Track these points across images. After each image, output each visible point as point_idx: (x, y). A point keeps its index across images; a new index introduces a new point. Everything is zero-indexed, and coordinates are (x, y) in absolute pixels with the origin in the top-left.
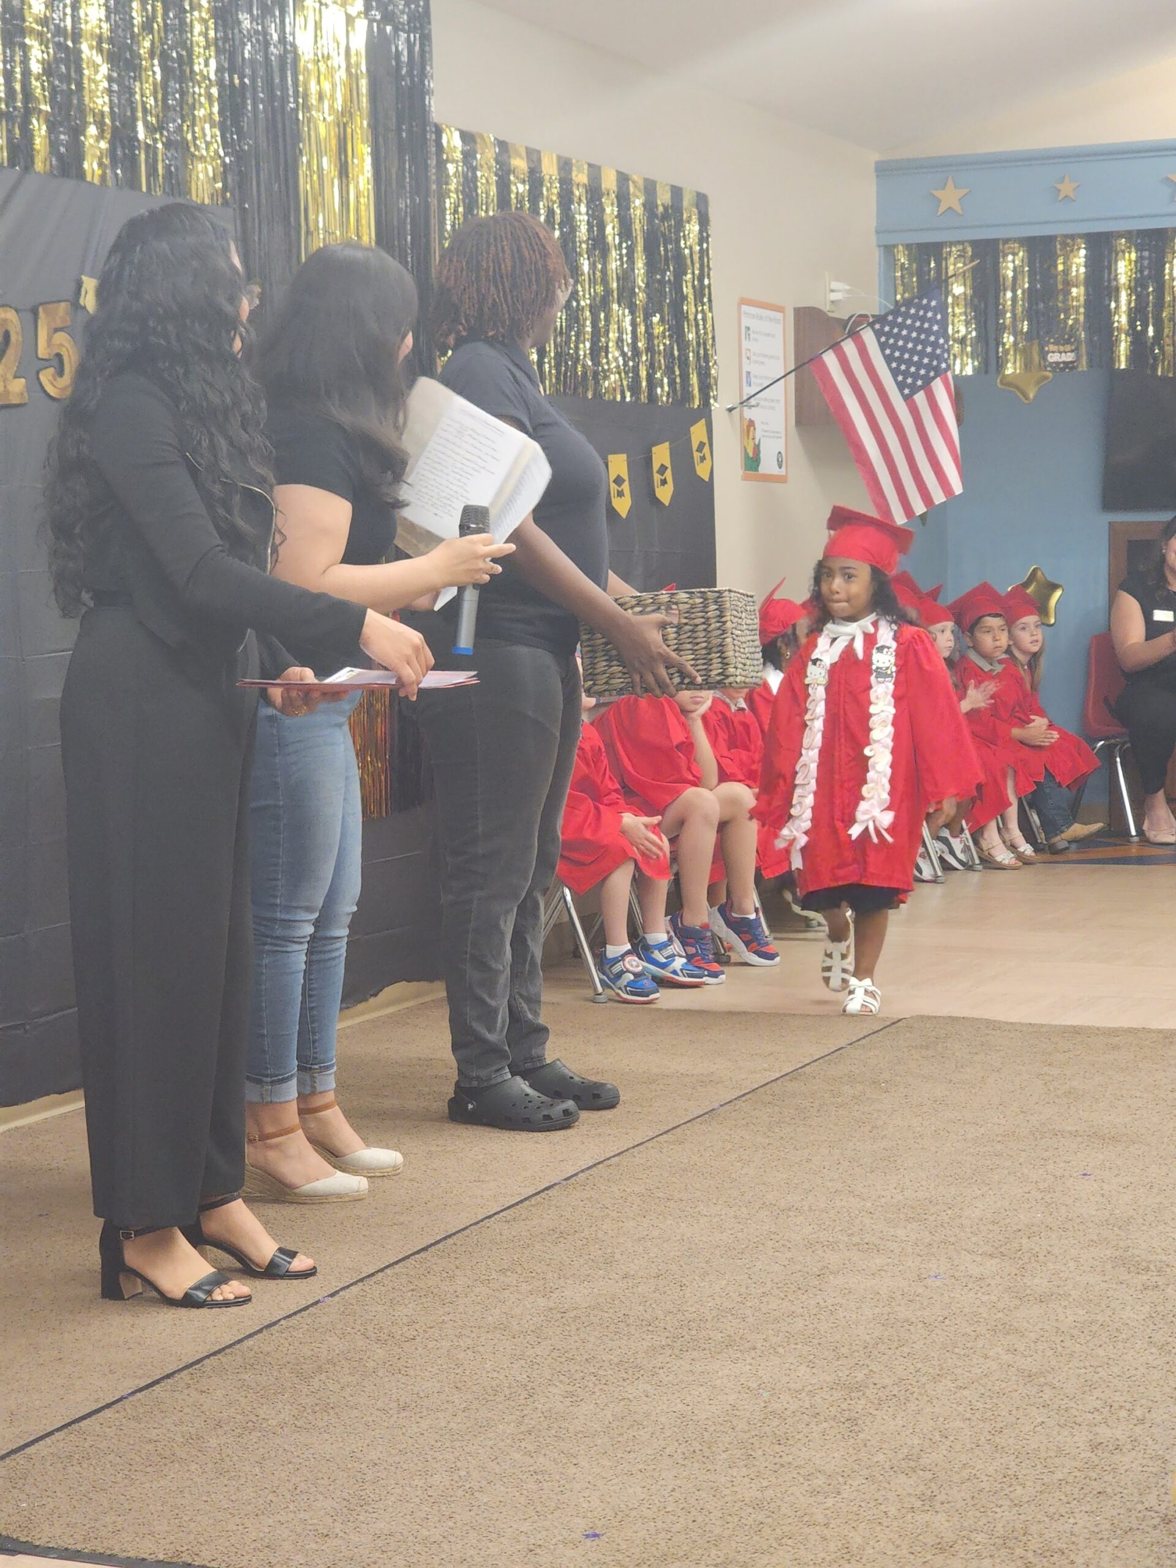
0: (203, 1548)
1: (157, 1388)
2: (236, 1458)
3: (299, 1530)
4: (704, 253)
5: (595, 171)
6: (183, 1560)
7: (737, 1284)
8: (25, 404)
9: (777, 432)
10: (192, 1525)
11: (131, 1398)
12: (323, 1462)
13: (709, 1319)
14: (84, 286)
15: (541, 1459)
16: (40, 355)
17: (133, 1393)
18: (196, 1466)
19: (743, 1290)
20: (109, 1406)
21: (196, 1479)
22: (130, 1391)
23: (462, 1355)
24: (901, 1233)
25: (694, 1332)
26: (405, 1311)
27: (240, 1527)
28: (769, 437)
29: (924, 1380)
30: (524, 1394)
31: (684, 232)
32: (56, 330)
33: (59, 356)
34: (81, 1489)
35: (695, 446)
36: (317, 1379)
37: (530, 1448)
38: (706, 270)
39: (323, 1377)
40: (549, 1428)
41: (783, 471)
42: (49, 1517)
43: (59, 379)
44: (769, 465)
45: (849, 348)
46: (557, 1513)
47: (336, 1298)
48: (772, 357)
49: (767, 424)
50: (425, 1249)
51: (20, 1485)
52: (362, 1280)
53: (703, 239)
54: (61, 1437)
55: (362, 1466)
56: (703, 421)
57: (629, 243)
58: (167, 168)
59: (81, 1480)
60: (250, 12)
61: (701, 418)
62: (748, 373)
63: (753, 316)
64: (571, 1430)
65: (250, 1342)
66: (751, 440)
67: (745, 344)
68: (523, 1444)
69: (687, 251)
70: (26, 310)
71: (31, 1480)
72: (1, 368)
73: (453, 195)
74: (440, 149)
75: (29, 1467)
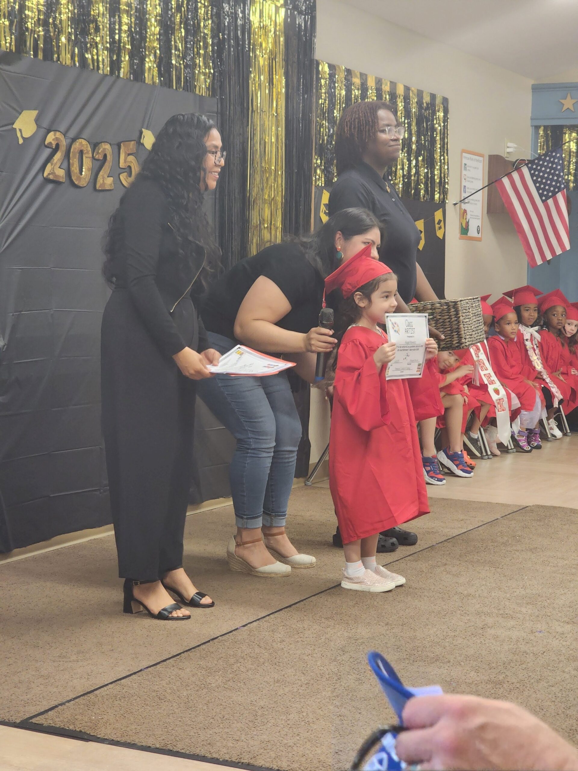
0: (178, 743)
1: (158, 666)
2: (195, 701)
3: (225, 737)
4: (445, 127)
5: (393, 85)
6: (168, 748)
7: (442, 631)
8: (113, 190)
9: (478, 216)
10: (174, 732)
11: (145, 670)
12: (237, 705)
13: (428, 646)
14: (143, 134)
15: (343, 710)
16: (121, 167)
17: (147, 668)
18: (176, 704)
19: (445, 633)
20: (135, 673)
21: (176, 710)
22: (145, 667)
23: (306, 658)
24: (524, 610)
25: (420, 653)
26: (280, 636)
27: (196, 734)
28: (474, 218)
29: (532, 681)
30: (336, 678)
31: (436, 116)
32: (129, 155)
33: (130, 167)
34: (121, 711)
35: (436, 222)
36: (235, 666)
37: (337, 704)
38: (446, 135)
39: (239, 664)
40: (347, 695)
41: (480, 236)
42: (105, 724)
43: (129, 178)
44: (473, 232)
45: (515, 175)
46: (350, 736)
47: (246, 628)
48: (477, 179)
49: (473, 212)
50: (290, 606)
51: (91, 709)
52: (258, 620)
53: (445, 119)
54: (112, 687)
55: (256, 708)
56: (441, 210)
57: (409, 121)
58: (185, 78)
59: (120, 708)
60: (229, 4)
61: (440, 208)
62: (465, 186)
63: (468, 159)
64: (358, 696)
65: (203, 647)
66: (464, 220)
67: (464, 172)
68: (334, 702)
69: (437, 126)
70: (114, 144)
71: (97, 706)
72: (101, 173)
73: (323, 95)
74: (318, 72)
75: (96, 700)
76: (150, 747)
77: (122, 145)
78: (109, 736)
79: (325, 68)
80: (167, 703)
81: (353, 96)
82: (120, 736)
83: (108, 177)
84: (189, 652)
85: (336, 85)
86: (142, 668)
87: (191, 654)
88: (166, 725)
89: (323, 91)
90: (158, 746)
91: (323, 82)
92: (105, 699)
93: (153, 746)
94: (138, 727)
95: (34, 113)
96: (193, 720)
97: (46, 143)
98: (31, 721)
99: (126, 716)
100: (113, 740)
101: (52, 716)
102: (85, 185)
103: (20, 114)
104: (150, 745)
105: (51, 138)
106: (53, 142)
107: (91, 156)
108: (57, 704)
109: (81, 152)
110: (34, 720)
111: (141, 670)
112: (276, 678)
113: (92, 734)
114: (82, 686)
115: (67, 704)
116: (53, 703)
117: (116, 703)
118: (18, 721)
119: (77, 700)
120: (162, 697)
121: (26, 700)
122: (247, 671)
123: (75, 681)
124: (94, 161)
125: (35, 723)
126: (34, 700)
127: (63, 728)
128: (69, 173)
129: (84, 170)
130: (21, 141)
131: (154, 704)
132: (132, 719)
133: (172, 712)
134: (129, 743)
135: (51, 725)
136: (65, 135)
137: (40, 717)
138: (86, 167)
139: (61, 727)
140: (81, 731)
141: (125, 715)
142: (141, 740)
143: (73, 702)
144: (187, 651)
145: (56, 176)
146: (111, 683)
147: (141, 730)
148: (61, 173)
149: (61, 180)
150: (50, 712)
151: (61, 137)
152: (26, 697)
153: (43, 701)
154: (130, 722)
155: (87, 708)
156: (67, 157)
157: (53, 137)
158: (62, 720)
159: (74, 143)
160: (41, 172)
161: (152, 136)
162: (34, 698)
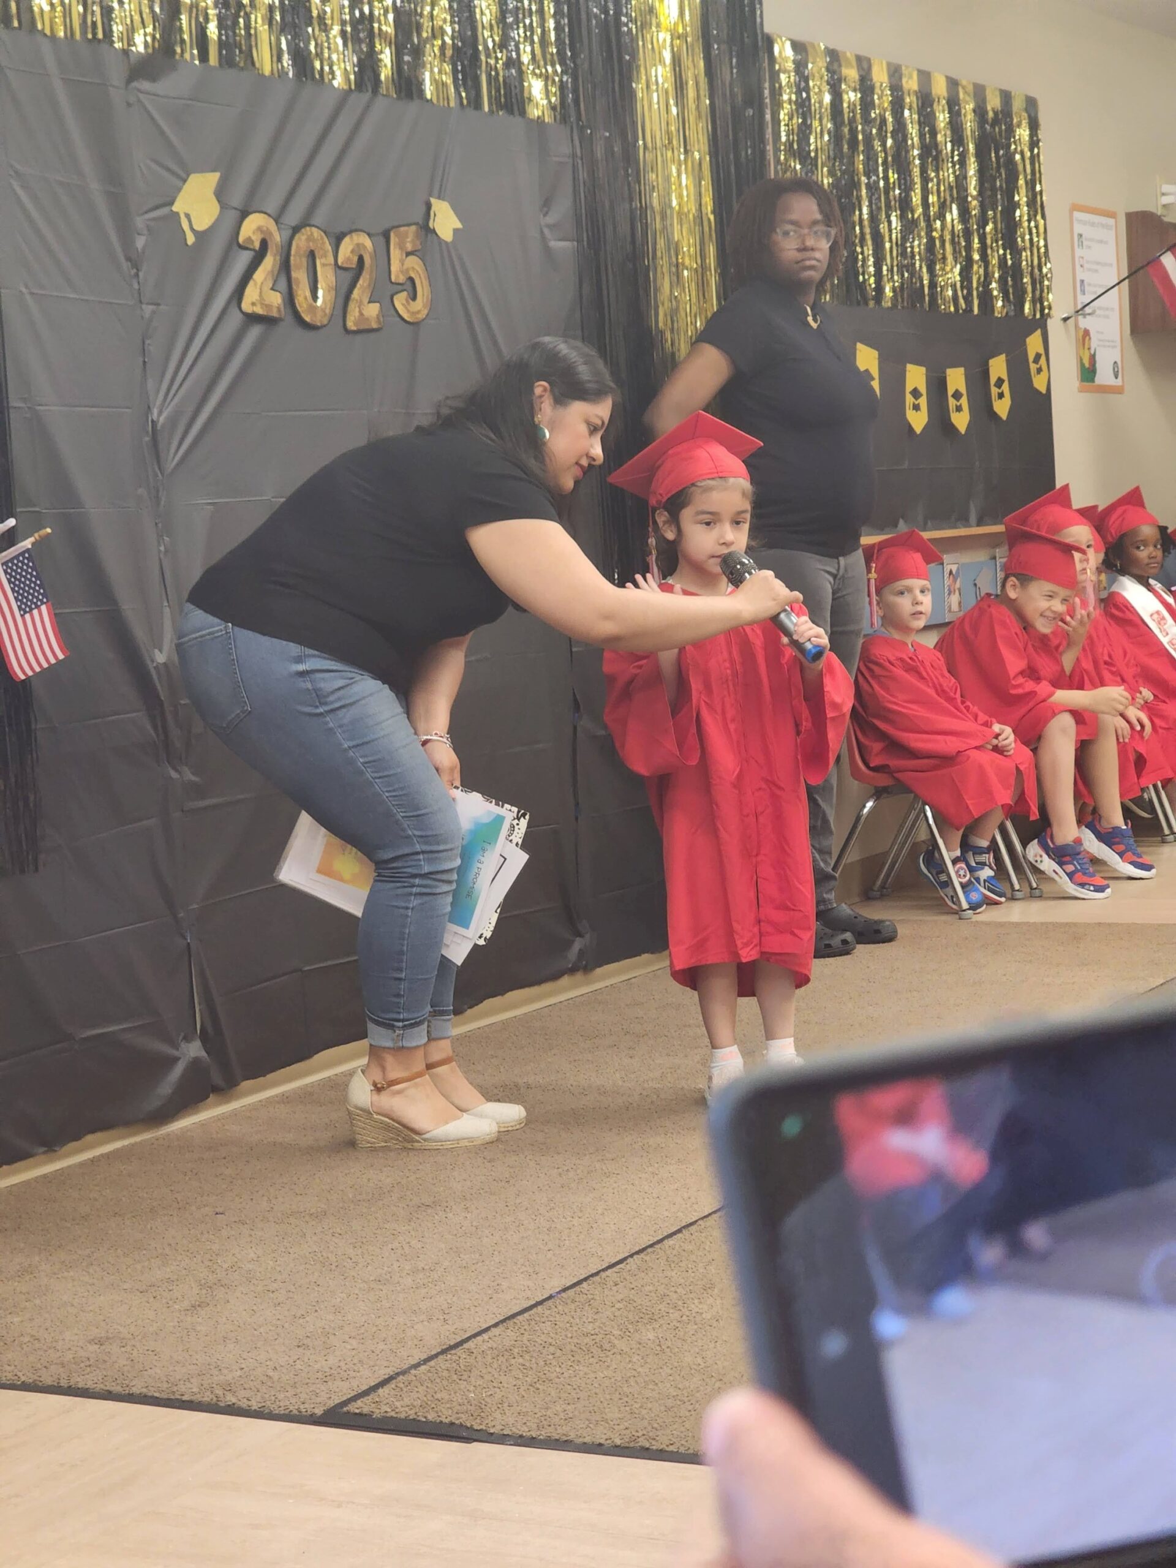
0: (658, 1433)
1: (585, 1285)
4: (1034, 159)
5: (925, 77)
6: (640, 1444)
8: (381, 328)
9: (1113, 341)
10: (644, 1412)
11: (561, 1296)
14: (433, 209)
16: (394, 280)
17: (564, 1290)
18: (637, 1357)
20: (540, 1303)
21: (640, 1369)
22: (558, 1290)
28: (1104, 346)
31: (1014, 137)
32: (408, 254)
33: (411, 280)
34: (527, 1379)
35: (1031, 357)
38: (1038, 175)
41: (1119, 382)
42: (500, 1406)
43: (411, 301)
44: (1105, 375)
48: (1105, 265)
49: (1102, 333)
51: (465, 1377)
53: (1034, 143)
54: (497, 1334)
56: (1039, 332)
57: (961, 149)
58: (507, 87)
59: (525, 1371)
61: (1036, 330)
62: (1082, 281)
63: (1084, 223)
65: (670, 1242)
66: (1087, 351)
67: (1079, 252)
69: (1018, 157)
70: (378, 234)
71: (475, 1372)
72: (356, 294)
73: (785, 105)
74: (772, 59)
75: (471, 1360)
76: (600, 1445)
77: (392, 235)
78: (513, 1429)
79: (784, 51)
80: (619, 1357)
81: (845, 105)
82: (534, 1426)
83: (369, 302)
84: (642, 1255)
85: (811, 84)
86: (553, 1292)
87: (647, 1258)
88: (626, 1399)
89: (785, 97)
90: (618, 1442)
91: (783, 78)
92: (489, 1359)
93: (608, 1442)
94: (569, 1407)
95: (213, 178)
96: (680, 1386)
97: (241, 240)
98: (345, 1409)
99: (540, 1387)
100: (521, 1436)
101: (387, 1396)
102: (325, 322)
103: (185, 181)
104: (602, 1441)
105: (252, 227)
106: (254, 238)
107: (331, 260)
108: (392, 1373)
109: (312, 255)
110: (353, 1408)
111: (550, 1297)
113: (476, 1427)
114: (434, 1335)
115: (413, 1372)
116: (382, 1372)
117: (513, 1361)
118: (319, 1411)
119: (432, 1363)
120: (607, 1346)
121: (327, 1370)
123: (419, 1327)
124: (339, 272)
125: (356, 1414)
126: (344, 1368)
127: (414, 1419)
128: (290, 299)
129: (320, 293)
130: (191, 239)
131: (591, 1360)
132: (553, 1393)
133: (634, 1373)
134: (557, 1440)
135: (388, 1415)
136: (277, 222)
137: (365, 1399)
138: (324, 285)
139: (411, 1417)
140: (452, 1424)
141: (538, 1385)
142: (580, 1431)
143: (423, 1367)
144: (638, 1253)
145: (268, 307)
146: (496, 1325)
147: (576, 1413)
148: (276, 299)
149: (275, 314)
150: (380, 1391)
151: (271, 225)
152: (324, 1362)
153: (361, 1369)
154: (548, 1399)
155: (455, 1377)
156: (285, 266)
157: (254, 226)
158: (409, 1403)
159: (297, 237)
160: (234, 303)
161: (452, 213)
162: (342, 1364)
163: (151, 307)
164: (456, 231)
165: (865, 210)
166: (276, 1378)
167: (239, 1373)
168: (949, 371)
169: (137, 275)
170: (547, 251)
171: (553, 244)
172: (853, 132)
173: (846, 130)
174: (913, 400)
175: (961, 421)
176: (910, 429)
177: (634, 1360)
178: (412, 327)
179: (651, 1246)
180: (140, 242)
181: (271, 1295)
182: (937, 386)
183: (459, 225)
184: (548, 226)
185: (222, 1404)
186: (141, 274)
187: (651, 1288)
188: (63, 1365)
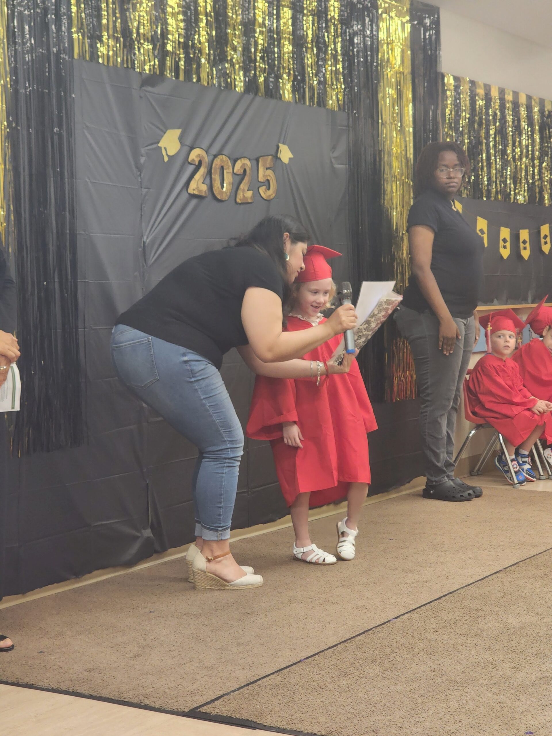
1: (316, 657)
2: (356, 690)
3: (388, 724)
5: (516, 94)
8: (253, 202)
10: (337, 719)
11: (304, 661)
14: (280, 148)
16: (260, 180)
20: (295, 664)
23: (460, 647)
27: (360, 721)
30: (491, 666)
32: (267, 169)
33: (268, 181)
34: (284, 700)
36: (391, 656)
39: (395, 655)
42: (270, 713)
43: (268, 191)
47: (398, 619)
51: (256, 698)
52: (410, 612)
54: (273, 677)
55: (416, 696)
57: (532, 128)
58: (318, 94)
65: (359, 638)
70: (253, 159)
71: (261, 696)
72: (242, 186)
73: (449, 106)
74: (444, 84)
75: (260, 690)
76: (315, 734)
77: (260, 160)
78: (276, 724)
79: (449, 80)
80: (328, 692)
81: (477, 106)
82: (285, 724)
83: (248, 190)
84: (345, 643)
85: (462, 96)
86: (302, 658)
87: (347, 645)
88: (330, 713)
89: (449, 102)
90: (323, 733)
91: (448, 93)
92: (268, 689)
93: (319, 733)
94: (303, 715)
95: (178, 132)
96: (355, 708)
97: (190, 160)
98: (199, 710)
100: (279, 728)
101: (219, 705)
102: (227, 199)
103: (165, 133)
104: (316, 732)
105: (195, 155)
106: (195, 159)
107: (231, 171)
108: (222, 694)
109: (222, 168)
110: (202, 710)
111: (300, 661)
112: (433, 667)
113: (258, 722)
114: (244, 677)
115: (232, 694)
116: (218, 693)
117: (279, 692)
118: (186, 710)
119: (241, 690)
120: (323, 687)
121: (193, 690)
122: (404, 660)
123: (237, 672)
124: (234, 175)
125: (203, 712)
126: (200, 690)
128: (211, 188)
129: (225, 185)
130: (166, 159)
131: (315, 693)
133: (334, 700)
134: (295, 730)
135: (218, 714)
136: (207, 152)
137: (207, 706)
138: (227, 182)
139: (229, 716)
140: (247, 719)
141: (289, 704)
142: (306, 727)
143: (237, 692)
144: (343, 642)
145: (200, 191)
146: (273, 673)
147: (306, 718)
148: (204, 188)
149: (203, 194)
150: (216, 702)
151: (204, 154)
152: (192, 687)
153: (208, 691)
154: (294, 710)
155: (251, 698)
156: (209, 173)
157: (196, 154)
158: (228, 709)
159: (215, 160)
160: (185, 188)
161: (288, 150)
162: (200, 688)
163: (146, 190)
164: (290, 159)
165: (484, 155)
166: (168, 693)
167: (152, 690)
168: (521, 231)
169: (140, 175)
170: (333, 169)
171: (337, 166)
172: (481, 119)
173: (477, 118)
174: (503, 243)
175: (526, 254)
176: (502, 257)
177: (335, 694)
178: (267, 202)
179: (349, 639)
180: (143, 160)
181: (171, 653)
182: (515, 238)
183: (291, 156)
184: (334, 158)
185: (142, 704)
186: (142, 174)
187: (347, 660)
188: (71, 681)
